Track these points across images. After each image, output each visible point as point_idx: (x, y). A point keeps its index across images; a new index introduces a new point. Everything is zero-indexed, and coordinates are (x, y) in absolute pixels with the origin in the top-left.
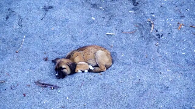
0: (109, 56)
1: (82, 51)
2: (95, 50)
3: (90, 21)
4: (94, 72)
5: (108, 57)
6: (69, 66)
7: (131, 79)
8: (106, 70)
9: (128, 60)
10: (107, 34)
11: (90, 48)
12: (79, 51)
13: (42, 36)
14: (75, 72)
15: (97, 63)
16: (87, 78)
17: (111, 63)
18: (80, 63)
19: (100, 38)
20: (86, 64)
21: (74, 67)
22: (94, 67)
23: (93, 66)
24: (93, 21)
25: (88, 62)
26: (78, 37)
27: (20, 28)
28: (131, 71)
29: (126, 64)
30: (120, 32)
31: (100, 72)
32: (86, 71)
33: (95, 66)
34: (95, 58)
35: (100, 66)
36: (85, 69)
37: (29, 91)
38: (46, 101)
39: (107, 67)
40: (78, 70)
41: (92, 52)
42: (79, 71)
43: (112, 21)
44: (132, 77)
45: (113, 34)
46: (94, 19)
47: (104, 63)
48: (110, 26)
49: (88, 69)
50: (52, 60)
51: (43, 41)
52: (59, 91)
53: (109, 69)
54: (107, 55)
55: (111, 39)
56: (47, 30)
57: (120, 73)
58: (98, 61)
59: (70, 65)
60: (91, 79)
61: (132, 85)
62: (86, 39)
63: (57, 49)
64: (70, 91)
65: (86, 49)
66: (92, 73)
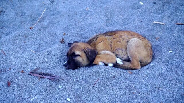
0: (149, 48)
1: (110, 35)
2: (130, 37)
3: (136, 6)
4: (122, 67)
5: (147, 50)
6: (86, 54)
7: (175, 86)
8: (140, 67)
9: (176, 60)
10: (154, 22)
11: (122, 34)
12: (105, 36)
13: (72, 15)
14: (94, 63)
15: (128, 56)
16: (109, 75)
17: (150, 60)
18: (103, 52)
19: (143, 26)
20: (113, 55)
21: (94, 56)
22: (124, 62)
23: (122, 60)
24: (141, 6)
25: (116, 52)
26: (115, 21)
27: (50, 5)
28: (178, 74)
29: (172, 64)
30: (173, 22)
31: (131, 69)
32: (111, 65)
33: (125, 60)
34: (126, 49)
35: (133, 60)
36: (109, 61)
37: (18, 79)
38: (35, 98)
39: (142, 63)
40: (99, 61)
41: (123, 39)
42: (100, 63)
43: (165, 9)
44: (178, 84)
45: (163, 23)
46: (142, 4)
47: (139, 57)
48: (161, 13)
49: (115, 62)
50: (69, 44)
51: (70, 21)
52: (61, 87)
53: (146, 67)
54: (146, 46)
55: (159, 29)
56: (81, 10)
57: (160, 75)
58: (131, 53)
59: (88, 52)
60: (114, 77)
61: (175, 96)
62: (125, 25)
63: (83, 32)
64: (77, 90)
65: (117, 35)
66: (119, 69)
